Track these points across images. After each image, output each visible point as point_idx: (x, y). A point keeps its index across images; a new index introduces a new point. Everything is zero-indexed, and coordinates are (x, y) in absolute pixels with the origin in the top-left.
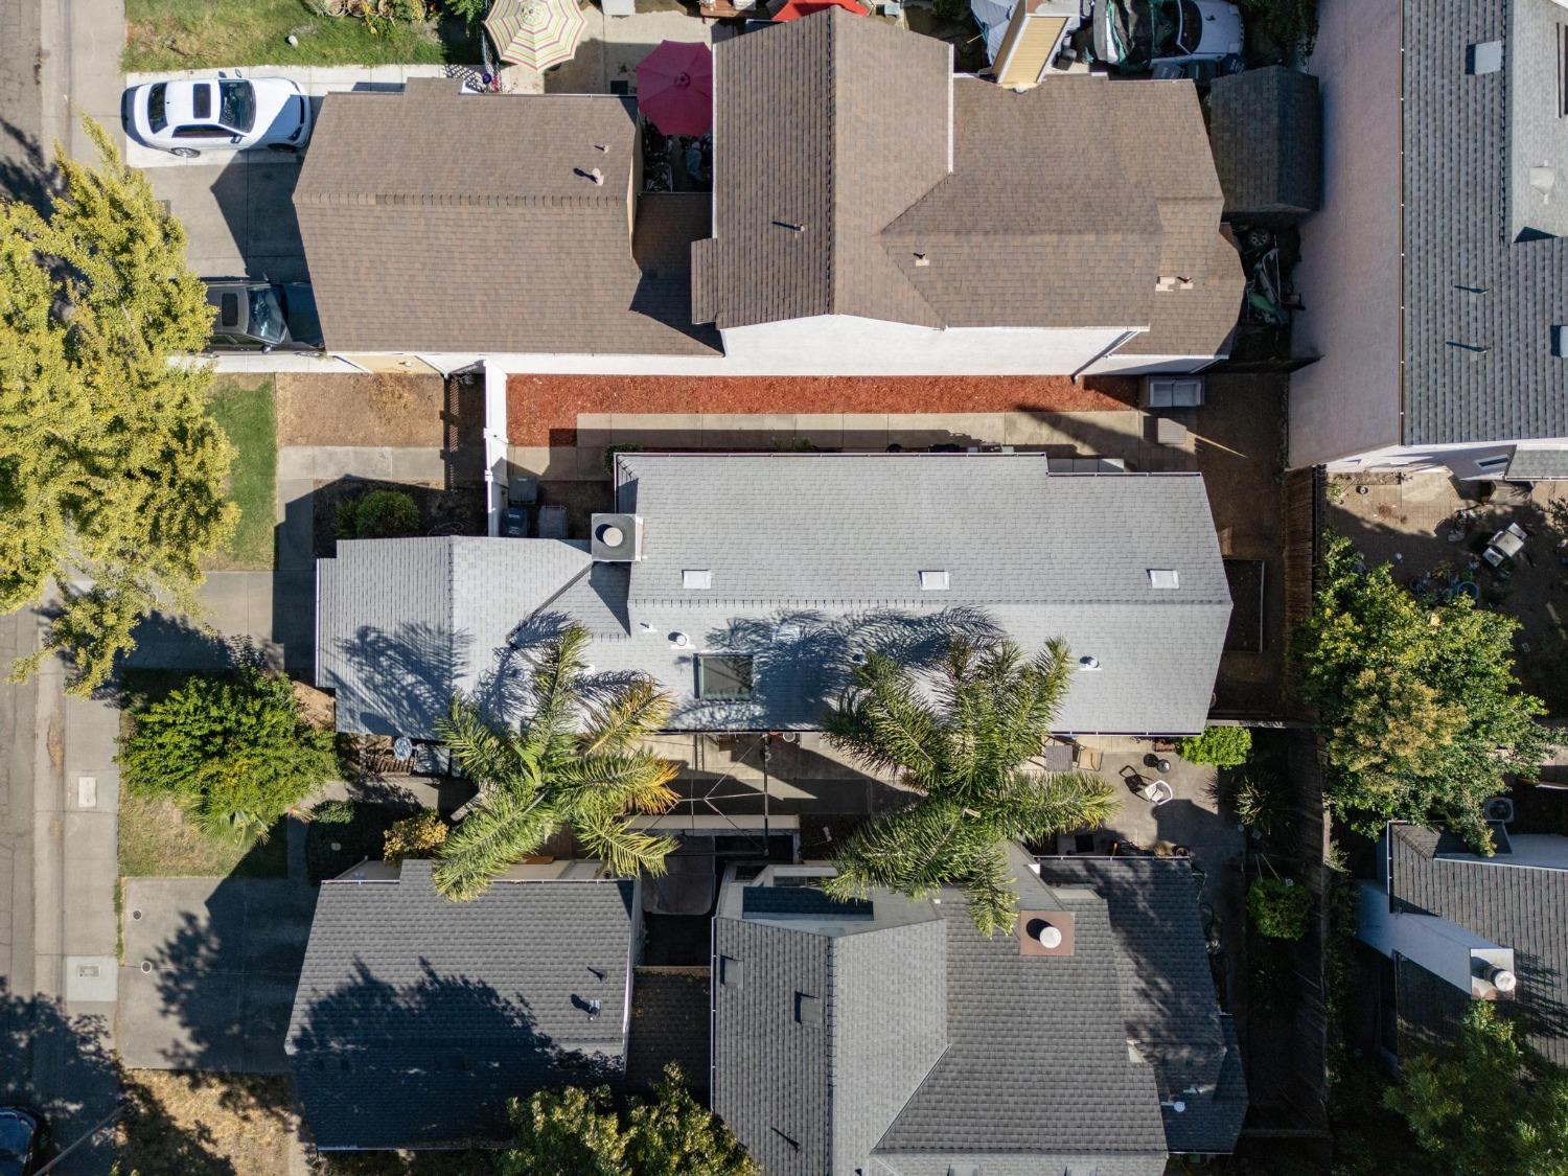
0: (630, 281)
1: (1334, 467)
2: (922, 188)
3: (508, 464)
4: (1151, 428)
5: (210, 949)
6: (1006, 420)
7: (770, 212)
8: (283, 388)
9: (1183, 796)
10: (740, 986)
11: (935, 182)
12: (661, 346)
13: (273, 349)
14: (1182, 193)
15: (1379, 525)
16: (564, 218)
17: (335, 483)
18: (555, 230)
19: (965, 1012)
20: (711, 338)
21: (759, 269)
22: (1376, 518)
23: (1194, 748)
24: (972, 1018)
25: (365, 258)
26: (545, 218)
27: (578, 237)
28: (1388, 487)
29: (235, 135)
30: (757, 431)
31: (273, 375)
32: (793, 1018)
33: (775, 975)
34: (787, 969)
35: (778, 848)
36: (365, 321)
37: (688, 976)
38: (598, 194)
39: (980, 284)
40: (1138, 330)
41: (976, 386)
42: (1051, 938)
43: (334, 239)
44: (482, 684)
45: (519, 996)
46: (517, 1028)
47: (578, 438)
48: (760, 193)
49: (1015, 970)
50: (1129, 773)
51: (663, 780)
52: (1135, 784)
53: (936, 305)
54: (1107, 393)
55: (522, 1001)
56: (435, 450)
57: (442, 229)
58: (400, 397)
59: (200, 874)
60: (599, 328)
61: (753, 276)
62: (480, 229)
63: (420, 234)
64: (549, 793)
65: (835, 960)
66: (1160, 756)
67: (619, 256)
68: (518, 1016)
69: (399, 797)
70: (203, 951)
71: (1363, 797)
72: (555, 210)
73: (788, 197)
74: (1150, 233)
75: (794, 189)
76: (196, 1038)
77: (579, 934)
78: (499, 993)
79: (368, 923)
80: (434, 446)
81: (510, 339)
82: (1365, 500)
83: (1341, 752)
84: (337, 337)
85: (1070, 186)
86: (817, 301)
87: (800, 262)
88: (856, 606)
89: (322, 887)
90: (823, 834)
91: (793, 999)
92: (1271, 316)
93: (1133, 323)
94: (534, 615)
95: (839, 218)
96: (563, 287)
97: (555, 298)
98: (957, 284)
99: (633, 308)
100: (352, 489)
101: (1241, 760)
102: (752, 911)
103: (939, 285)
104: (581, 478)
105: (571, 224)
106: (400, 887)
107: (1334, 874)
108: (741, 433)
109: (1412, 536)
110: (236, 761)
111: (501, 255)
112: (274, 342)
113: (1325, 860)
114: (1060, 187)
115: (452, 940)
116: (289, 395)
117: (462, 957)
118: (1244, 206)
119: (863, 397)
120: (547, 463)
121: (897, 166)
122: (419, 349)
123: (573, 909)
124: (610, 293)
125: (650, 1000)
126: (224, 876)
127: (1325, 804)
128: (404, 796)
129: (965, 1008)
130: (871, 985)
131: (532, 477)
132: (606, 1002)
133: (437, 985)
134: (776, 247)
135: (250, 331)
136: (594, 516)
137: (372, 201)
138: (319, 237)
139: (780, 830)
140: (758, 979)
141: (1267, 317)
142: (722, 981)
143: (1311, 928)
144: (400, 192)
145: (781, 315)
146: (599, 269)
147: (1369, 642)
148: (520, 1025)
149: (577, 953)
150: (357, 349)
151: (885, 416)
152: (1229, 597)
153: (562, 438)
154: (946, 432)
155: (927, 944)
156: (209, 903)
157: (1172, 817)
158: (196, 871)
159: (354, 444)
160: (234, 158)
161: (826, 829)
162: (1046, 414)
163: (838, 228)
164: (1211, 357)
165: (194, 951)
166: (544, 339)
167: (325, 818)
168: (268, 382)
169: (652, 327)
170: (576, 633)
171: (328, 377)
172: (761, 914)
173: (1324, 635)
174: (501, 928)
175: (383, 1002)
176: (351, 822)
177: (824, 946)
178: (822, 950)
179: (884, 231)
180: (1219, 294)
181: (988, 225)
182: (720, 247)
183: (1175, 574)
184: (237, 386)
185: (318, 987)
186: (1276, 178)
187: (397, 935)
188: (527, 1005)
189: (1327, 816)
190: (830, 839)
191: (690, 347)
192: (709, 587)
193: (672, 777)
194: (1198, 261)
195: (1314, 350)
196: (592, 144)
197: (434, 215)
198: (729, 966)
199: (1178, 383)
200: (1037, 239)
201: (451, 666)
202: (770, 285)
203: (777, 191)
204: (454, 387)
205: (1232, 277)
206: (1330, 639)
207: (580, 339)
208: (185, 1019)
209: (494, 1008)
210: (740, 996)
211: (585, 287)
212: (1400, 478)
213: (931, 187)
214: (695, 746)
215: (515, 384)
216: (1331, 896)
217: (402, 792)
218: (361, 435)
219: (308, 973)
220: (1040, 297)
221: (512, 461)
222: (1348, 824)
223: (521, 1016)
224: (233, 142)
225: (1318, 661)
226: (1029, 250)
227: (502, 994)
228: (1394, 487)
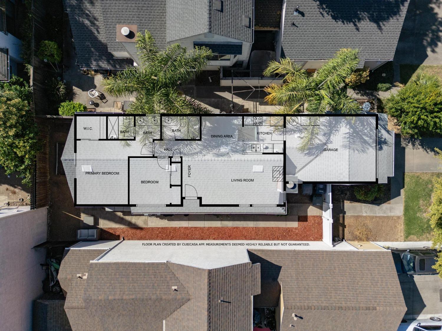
0: (282, 277)
1: (27, 209)
2: (175, 315)
3: (322, 210)
4: (96, 222)
5: (427, 40)
6: (147, 225)
7: (232, 306)
8: (401, 236)
9: (85, 93)
10: (243, 16)
11: (170, 317)
12: (270, 253)
13: (406, 250)
14: (79, 310)
15: (15, 187)
16: (307, 301)
17: (383, 203)
18: (310, 297)
19: (159, 8)
20: (253, 257)
21: (236, 285)
22: (17, 190)
23: (79, 108)
24: (157, 6)
25: (379, 286)
26: (314, 301)
27: (302, 294)
28: (13, 201)
29: (420, 326)
30: (235, 221)
31: (405, 241)
32: (224, 3)
33: (231, 20)
34: (226, 22)
35: (228, 73)
36: (378, 263)
37: (261, 26)
38: (294, 310)
39: (153, 279)
40: (95, 261)
41: (157, 236)
42: (125, 31)
43: (391, 294)
44: (338, 131)
45: (323, 16)
46: (325, 4)
47: (297, 219)
48: (236, 314)
49: (141, 24)
50: (104, 101)
51: (271, 95)
52: (102, 97)
53: (170, 271)
54: (112, 234)
55: (322, 14)
56: (348, 214)
57: (352, 298)
58: (360, 233)
59: (430, 66)
60: (293, 260)
61: (238, 282)
62: (338, 297)
63: (360, 295)
64: (317, 87)
65: (208, 24)
66: (93, 107)
67: (286, 287)
68: (324, 9)
69: (361, 93)
70: (429, 39)
71: (16, 89)
72: (310, 305)
73: (225, 313)
74: (88, 299)
75: (223, 316)
76: (432, 9)
77: (300, 40)
78: (331, 18)
79: (377, 44)
80: (348, 216)
81: (325, 256)
82: (20, 196)
83: (23, 106)
84: (387, 257)
85: (119, 316)
86: (214, 274)
87: (221, 288)
88: (200, 159)
89: (393, 58)
90: (212, 79)
91: (224, 10)
92: (53, 261)
93: (96, 264)
94: (317, 156)
95: (206, 306)
96: (307, 275)
97: (309, 271)
98: (162, 279)
99: (280, 267)
100: (377, 201)
101: (63, 104)
102: (239, 45)
103: (168, 279)
104: (296, 204)
105: (304, 299)
106: (365, 58)
107: (29, 63)
108: (240, 220)
109: (4, 184)
110: (431, 101)
111: (329, 287)
112: (406, 253)
113: (32, 68)
114: (123, 315)
115: (347, 38)
116: (399, 234)
117: (344, 31)
118: (60, 303)
119: (197, 232)
120: (308, 210)
121: (184, 324)
122: (358, 252)
123: (302, 50)
124: (289, 273)
125: (274, 17)
126: (422, 65)
127: (32, 88)
128: (359, 93)
129: (159, 10)
130: (194, 15)
131: (314, 205)
132: (292, 14)
133: (353, 20)
134: (230, 294)
135: (415, 257)
136: (297, 192)
137: (378, 308)
138: (396, 294)
139: (227, 79)
140: (237, 18)
141: (54, 261)
142: (250, 19)
143: (38, 45)
144: (367, 311)
145: (228, 268)
146: (293, 282)
147: (11, 145)
148: (323, 5)
149: (302, 33)
150: (380, 252)
151: (190, 226)
152: (63, 162)
153: (303, 219)
154: (168, 220)
155: (174, 32)
156: (427, 56)
157: (89, 85)
158: (431, 67)
159: (376, 217)
160: (418, 317)
161: (211, 81)
162: (133, 226)
163: (206, 302)
164: (72, 249)
165: (432, 40)
166: (312, 256)
167: (388, 85)
168: (407, 238)
169: (273, 260)
170: (302, 149)
171: (386, 240)
172: (236, 44)
173: (28, 148)
174: (329, 42)
175: (373, 14)
176: (378, 84)
177: (212, 29)
178: (213, 28)
179: (189, 300)
180: (68, 272)
181: (150, 302)
182: (250, 292)
183: (83, 170)
184: (417, 237)
185: (396, 20)
186: (48, 313)
187: (367, 40)
188: (321, 13)
189: (31, 84)
190: (209, 78)
191: (259, 253)
192: (254, 166)
193: (267, 97)
194: (74, 284)
195: (36, 250)
196: (296, 327)
197: (355, 303)
198: (248, 24)
199: (86, 238)
200: (131, 297)
201: (349, 137)
202: (232, 279)
203: (229, 314)
204: (341, 237)
205: (62, 278)
206: (26, 146)
207: (299, 256)
208: (436, 15)
209: (333, 12)
210: (244, 12)
211: (298, 275)
212: (8, 204)
213: (172, 315)
214: (256, 110)
215: (319, 237)
216: (30, 54)
217: (360, 94)
218: (374, 220)
219: (400, 26)
220: (131, 274)
221: (321, 211)
222: (23, 81)
223: (323, 9)
224: (420, 324)
225: (31, 139)
226: (134, 293)
227: (330, 17)
228: (11, 201)
